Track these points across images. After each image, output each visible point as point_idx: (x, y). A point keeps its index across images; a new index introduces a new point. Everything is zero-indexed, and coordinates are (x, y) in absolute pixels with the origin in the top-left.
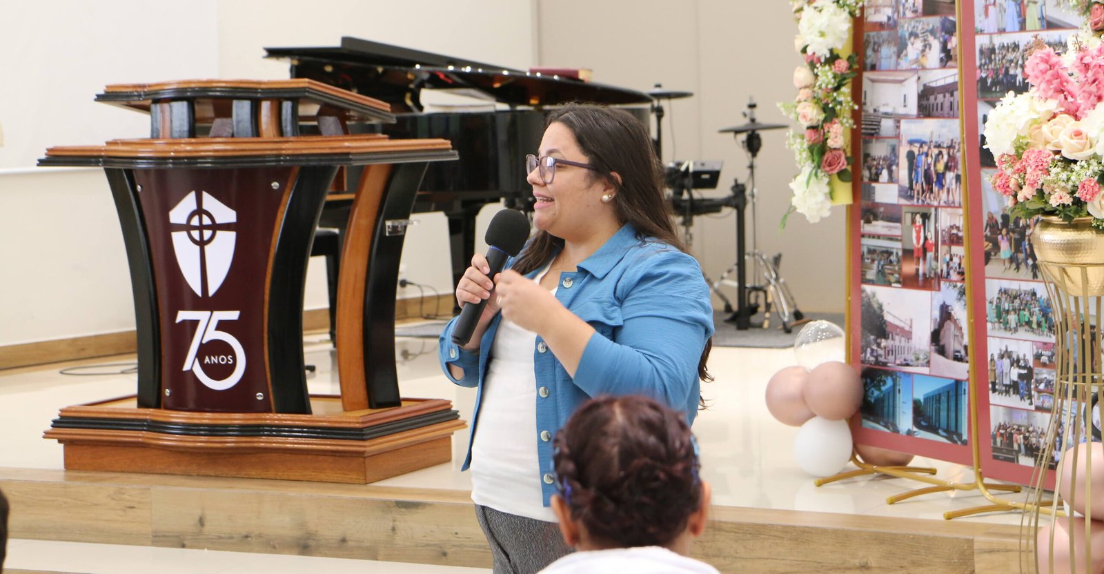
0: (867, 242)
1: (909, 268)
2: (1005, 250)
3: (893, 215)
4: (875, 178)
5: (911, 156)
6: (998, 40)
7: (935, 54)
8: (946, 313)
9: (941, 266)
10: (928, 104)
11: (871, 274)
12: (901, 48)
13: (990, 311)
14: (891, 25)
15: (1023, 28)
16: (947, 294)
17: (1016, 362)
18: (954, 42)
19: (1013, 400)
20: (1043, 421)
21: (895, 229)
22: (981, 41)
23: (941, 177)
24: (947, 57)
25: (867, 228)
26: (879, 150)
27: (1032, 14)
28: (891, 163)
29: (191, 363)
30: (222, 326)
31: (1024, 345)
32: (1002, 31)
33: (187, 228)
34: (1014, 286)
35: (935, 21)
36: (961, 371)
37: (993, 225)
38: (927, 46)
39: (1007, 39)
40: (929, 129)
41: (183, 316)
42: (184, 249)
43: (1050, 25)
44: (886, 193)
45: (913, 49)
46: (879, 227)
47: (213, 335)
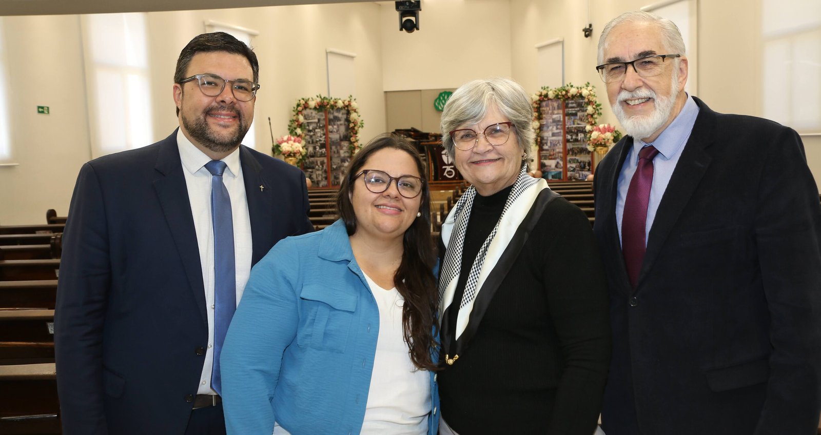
0: (542, 155)
1: (550, 157)
2: (571, 153)
3: (547, 150)
4: (543, 145)
5: (551, 142)
6: (570, 126)
7: (555, 128)
8: (558, 163)
9: (557, 156)
10: (553, 135)
11: (543, 158)
12: (548, 127)
13: (568, 161)
14: (546, 124)
15: (574, 124)
16: (558, 160)
17: (572, 167)
18: (559, 127)
19: (572, 173)
20: (577, 175)
21: (548, 152)
22: (567, 126)
23: (556, 145)
24: (557, 129)
25: (541, 152)
26: (544, 141)
27: (576, 123)
28: (546, 143)
29: (445, 174)
30: (451, 168)
31: (574, 165)
32: (570, 125)
33: (445, 154)
34: (572, 158)
35: (555, 124)
36: (561, 170)
37: (569, 150)
38: (553, 127)
39: (571, 126)
40: (554, 138)
41: (444, 167)
42: (445, 158)
43: (578, 124)
44: (545, 147)
45: (550, 128)
46: (544, 152)
47: (450, 170)
